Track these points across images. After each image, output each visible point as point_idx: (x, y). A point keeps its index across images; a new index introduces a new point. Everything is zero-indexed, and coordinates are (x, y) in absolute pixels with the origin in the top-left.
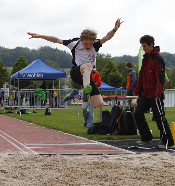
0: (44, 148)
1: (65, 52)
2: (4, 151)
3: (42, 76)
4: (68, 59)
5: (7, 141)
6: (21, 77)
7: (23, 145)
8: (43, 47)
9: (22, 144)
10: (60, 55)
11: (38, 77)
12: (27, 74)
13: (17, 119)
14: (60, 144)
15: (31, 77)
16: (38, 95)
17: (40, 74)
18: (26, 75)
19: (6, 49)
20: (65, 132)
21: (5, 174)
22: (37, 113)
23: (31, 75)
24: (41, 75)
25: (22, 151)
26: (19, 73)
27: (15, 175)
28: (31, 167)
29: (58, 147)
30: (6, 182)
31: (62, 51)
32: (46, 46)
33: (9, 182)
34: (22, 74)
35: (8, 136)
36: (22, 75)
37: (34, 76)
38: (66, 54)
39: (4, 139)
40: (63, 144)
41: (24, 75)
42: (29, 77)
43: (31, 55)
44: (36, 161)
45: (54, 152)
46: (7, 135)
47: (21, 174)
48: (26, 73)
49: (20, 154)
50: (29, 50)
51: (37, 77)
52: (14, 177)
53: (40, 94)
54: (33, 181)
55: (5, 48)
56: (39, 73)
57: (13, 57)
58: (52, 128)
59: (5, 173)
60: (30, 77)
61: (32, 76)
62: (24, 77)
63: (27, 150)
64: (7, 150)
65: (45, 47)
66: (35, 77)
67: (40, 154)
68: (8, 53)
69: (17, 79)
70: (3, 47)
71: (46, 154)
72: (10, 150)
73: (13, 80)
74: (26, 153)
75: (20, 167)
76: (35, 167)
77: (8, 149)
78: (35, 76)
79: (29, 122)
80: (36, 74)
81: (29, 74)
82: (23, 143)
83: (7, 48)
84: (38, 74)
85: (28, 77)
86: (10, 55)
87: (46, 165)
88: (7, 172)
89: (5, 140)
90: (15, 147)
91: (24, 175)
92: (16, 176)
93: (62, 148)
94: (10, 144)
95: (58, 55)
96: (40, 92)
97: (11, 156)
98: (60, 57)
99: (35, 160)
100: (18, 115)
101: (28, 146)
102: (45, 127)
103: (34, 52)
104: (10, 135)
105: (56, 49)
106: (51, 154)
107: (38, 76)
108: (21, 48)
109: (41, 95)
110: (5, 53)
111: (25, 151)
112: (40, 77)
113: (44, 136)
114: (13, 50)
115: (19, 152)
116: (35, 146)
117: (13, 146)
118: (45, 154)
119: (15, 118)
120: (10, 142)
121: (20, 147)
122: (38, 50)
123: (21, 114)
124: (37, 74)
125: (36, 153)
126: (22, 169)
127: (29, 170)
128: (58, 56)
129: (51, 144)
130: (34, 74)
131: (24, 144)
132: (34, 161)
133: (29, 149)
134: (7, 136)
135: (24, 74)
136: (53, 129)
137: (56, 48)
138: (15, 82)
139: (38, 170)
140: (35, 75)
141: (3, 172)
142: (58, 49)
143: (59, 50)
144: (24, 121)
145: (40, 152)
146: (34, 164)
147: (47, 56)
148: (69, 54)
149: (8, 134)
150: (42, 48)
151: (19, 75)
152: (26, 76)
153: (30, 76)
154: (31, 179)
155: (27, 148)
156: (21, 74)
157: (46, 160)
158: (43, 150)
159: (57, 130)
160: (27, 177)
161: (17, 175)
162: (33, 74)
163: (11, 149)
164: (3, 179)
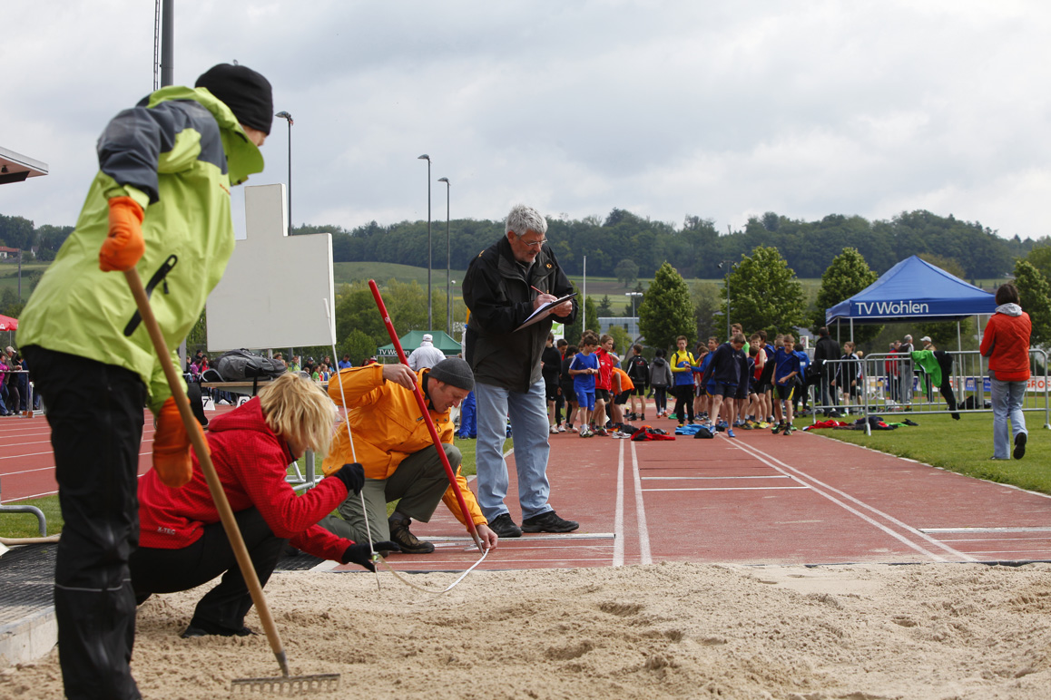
0: (987, 542)
1: (979, 227)
2: (869, 553)
3: (924, 308)
4: (990, 251)
5: (866, 522)
6: (860, 313)
7: (921, 534)
8: (910, 215)
9: (913, 530)
10: (965, 238)
11: (913, 313)
12: (878, 304)
13: (863, 445)
14: (1031, 530)
15: (891, 313)
16: (923, 371)
17: (919, 303)
18: (875, 305)
19: (793, 222)
20: (1029, 489)
21: (910, 629)
22: (915, 425)
23: (892, 308)
24: (922, 306)
25: (924, 551)
26: (853, 302)
27: (941, 630)
28: (979, 606)
29: (1027, 537)
30: (921, 654)
31: (970, 225)
32: (919, 211)
33: (929, 654)
34: (864, 304)
35: (859, 503)
36: (863, 306)
37: (900, 309)
38: (983, 234)
39: (853, 514)
40: (1038, 529)
41: (869, 309)
42: (884, 313)
43: (873, 239)
44: (984, 586)
45: (1023, 555)
46: (855, 500)
47: (957, 628)
48: (875, 302)
49: (924, 562)
50: (864, 223)
51: (909, 314)
52: (938, 637)
53: (927, 367)
54: (1000, 649)
55: (791, 220)
56: (916, 301)
57: (818, 247)
58: (983, 475)
59: (909, 626)
60: (888, 312)
61: (896, 309)
62: (869, 313)
63: (938, 551)
64: (877, 551)
65: (915, 214)
66: (904, 313)
67: (984, 563)
68: (802, 235)
69: (849, 320)
70: (783, 217)
71: (1001, 563)
72: (885, 550)
73: (836, 322)
74: (938, 558)
75: (947, 606)
76: (992, 606)
77: (880, 547)
78: (904, 308)
79: (903, 456)
80: (906, 302)
81: (884, 304)
82: (916, 526)
83: (797, 221)
84: (913, 304)
85: (881, 312)
86: (808, 243)
87: (1025, 601)
88: (915, 624)
89: (858, 517)
90: (896, 540)
91: (966, 631)
92: (945, 634)
93: (1042, 541)
94: (877, 529)
95: (958, 238)
96: (928, 360)
97: (903, 572)
98: (965, 243)
99: (981, 583)
100: (862, 432)
101: (934, 536)
102: (961, 471)
103: (882, 230)
104: (865, 502)
105: (951, 218)
106: (1016, 561)
107: (914, 308)
108: (841, 217)
109: (930, 371)
110: (793, 236)
111: (935, 553)
112: (920, 313)
113: (970, 502)
114: (816, 224)
115: (917, 558)
116: (956, 535)
117: (890, 538)
118: (997, 560)
119: (854, 443)
120: (875, 523)
121: (912, 540)
122: (893, 223)
123: (871, 429)
124: (908, 304)
125: (969, 558)
126: (954, 611)
127: (976, 614)
128: (957, 241)
129: (1004, 530)
130: (899, 304)
131: (922, 530)
132: (977, 586)
133: (944, 547)
134: (858, 505)
135: (869, 304)
136: (990, 478)
137: (951, 215)
138: (842, 329)
139: (1004, 614)
140: (902, 306)
141: (901, 624)
142: (957, 218)
143: (960, 223)
144: (888, 452)
145: (980, 555)
146: (983, 596)
147: (922, 241)
148: (991, 233)
149: (856, 496)
150: (905, 215)
151: (853, 308)
152: (875, 311)
153: (886, 310)
154: (993, 643)
155: (934, 541)
156: (860, 304)
157: (1013, 581)
158: (988, 549)
159: (1002, 482)
160: (977, 636)
161: (948, 631)
162: (897, 302)
163: (889, 547)
164: (908, 646)
